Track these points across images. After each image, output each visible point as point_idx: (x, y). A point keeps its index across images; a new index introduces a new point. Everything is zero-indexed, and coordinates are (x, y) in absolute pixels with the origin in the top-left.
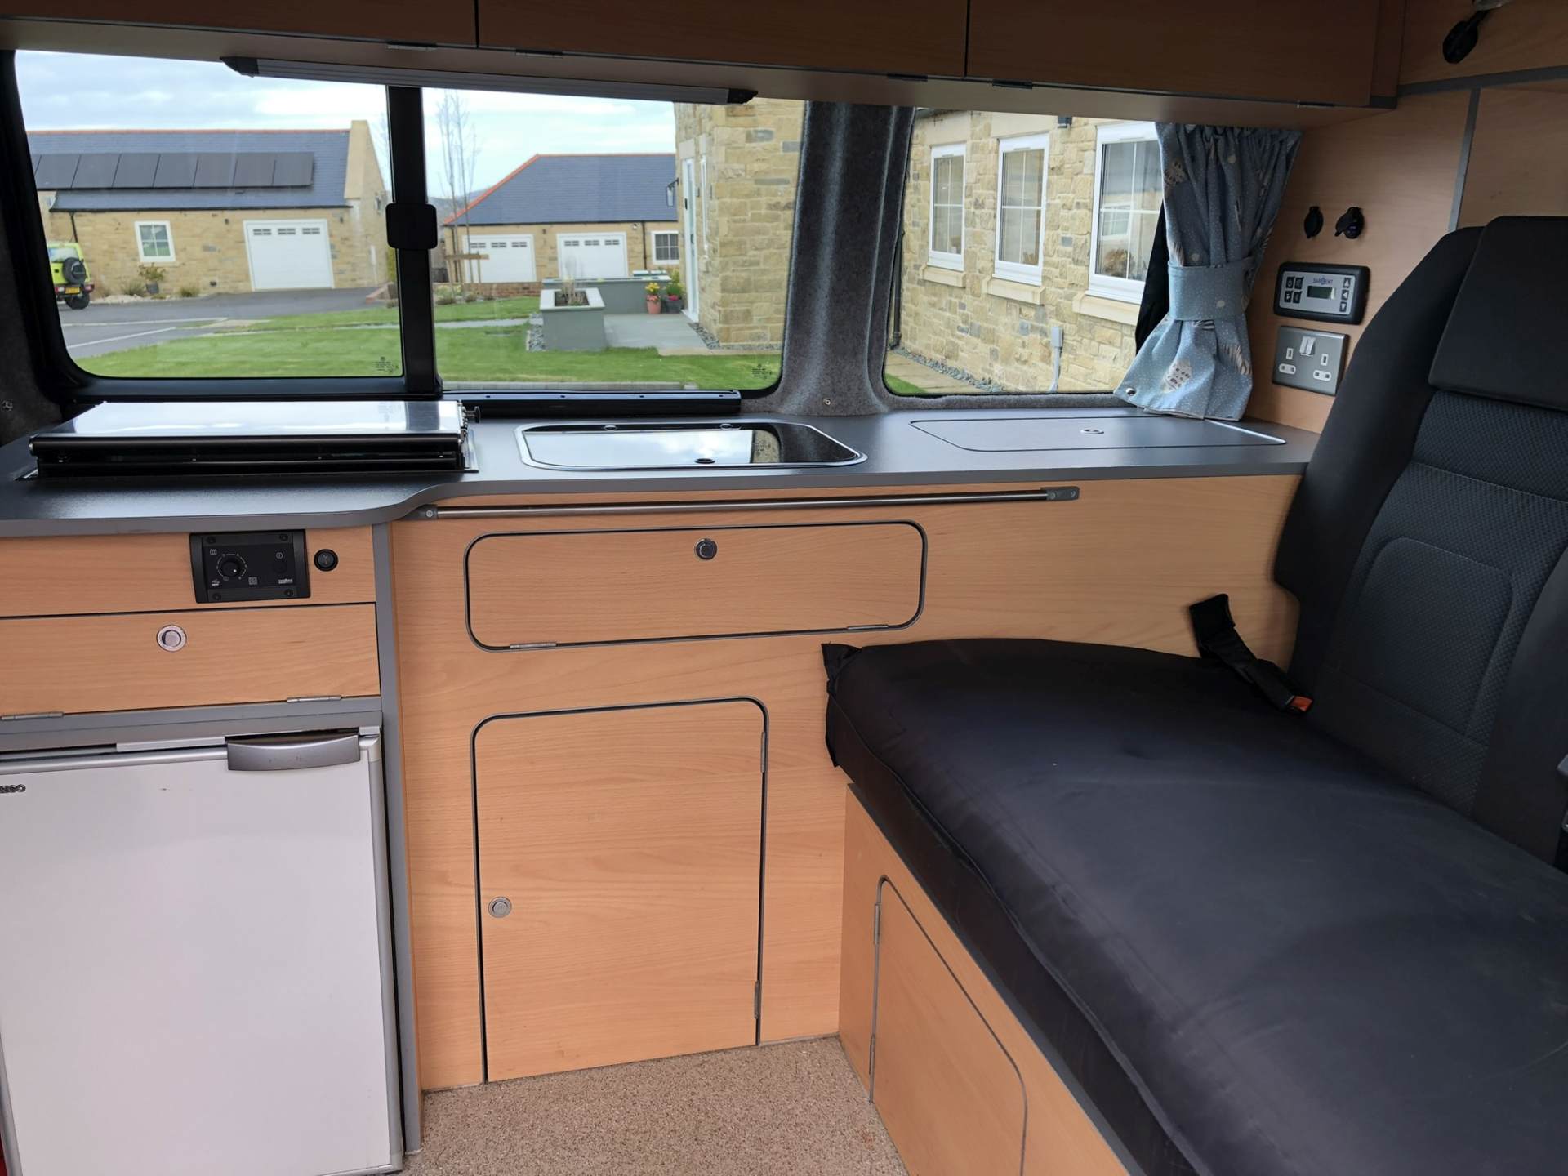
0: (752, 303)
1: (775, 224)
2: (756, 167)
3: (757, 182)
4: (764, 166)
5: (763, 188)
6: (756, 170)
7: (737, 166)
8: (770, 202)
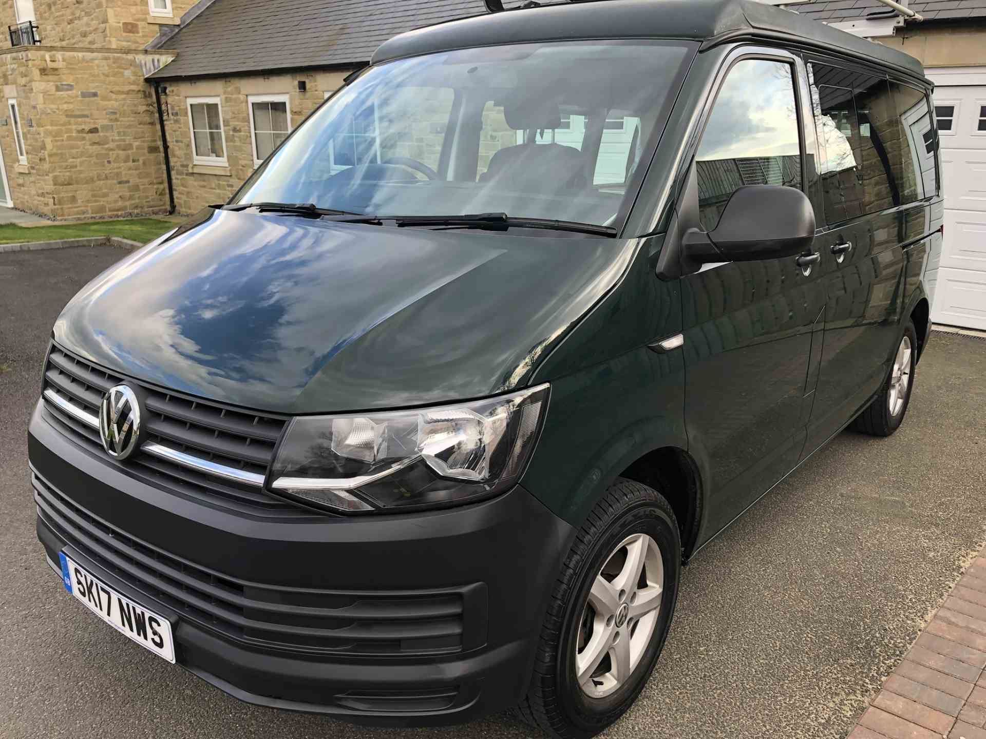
0: (76, 191)
1: (83, 142)
2: (65, 106)
3: (67, 116)
4: (71, 106)
5: (72, 120)
6: (66, 109)
7: (53, 106)
8: (78, 129)
